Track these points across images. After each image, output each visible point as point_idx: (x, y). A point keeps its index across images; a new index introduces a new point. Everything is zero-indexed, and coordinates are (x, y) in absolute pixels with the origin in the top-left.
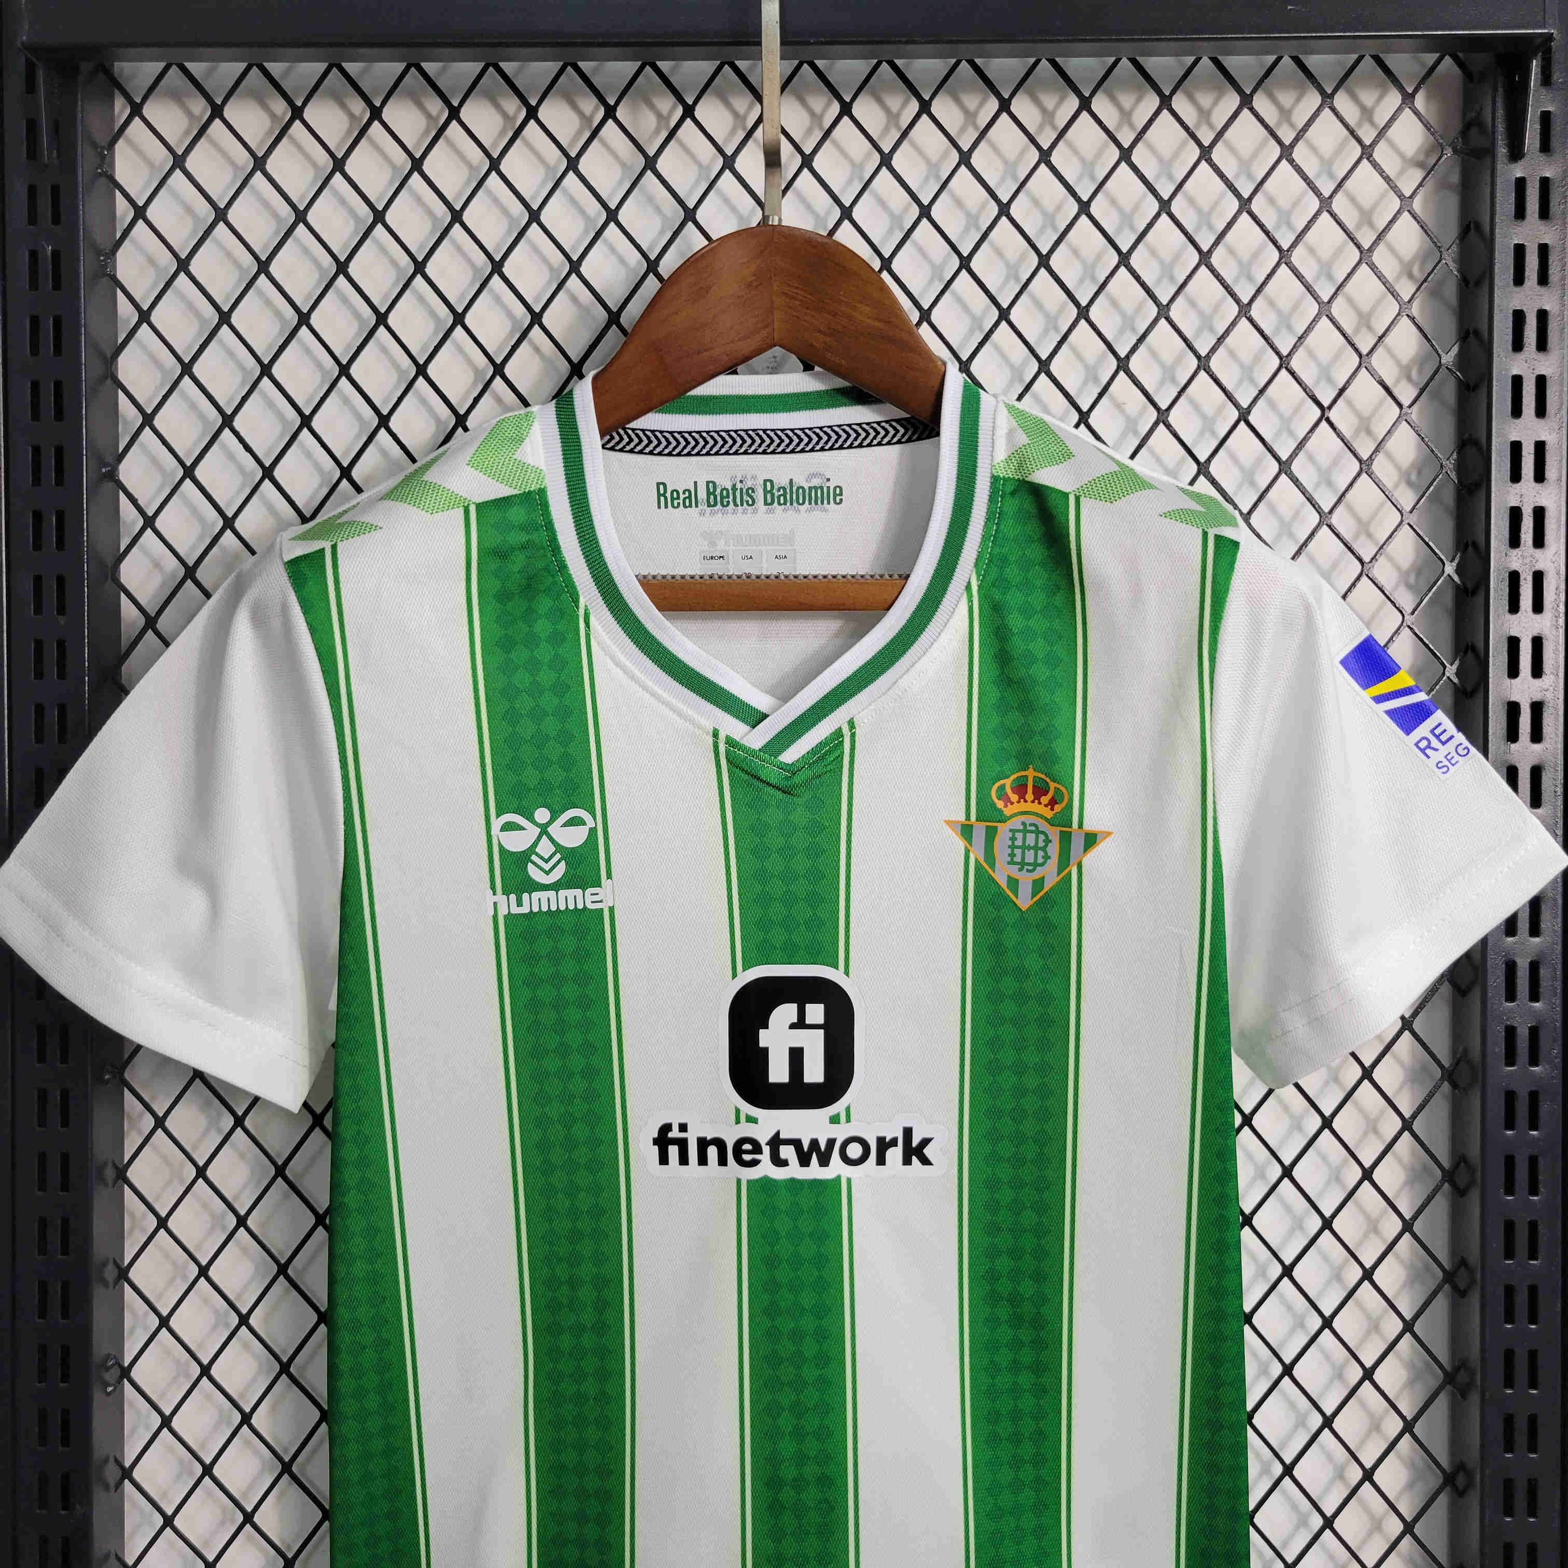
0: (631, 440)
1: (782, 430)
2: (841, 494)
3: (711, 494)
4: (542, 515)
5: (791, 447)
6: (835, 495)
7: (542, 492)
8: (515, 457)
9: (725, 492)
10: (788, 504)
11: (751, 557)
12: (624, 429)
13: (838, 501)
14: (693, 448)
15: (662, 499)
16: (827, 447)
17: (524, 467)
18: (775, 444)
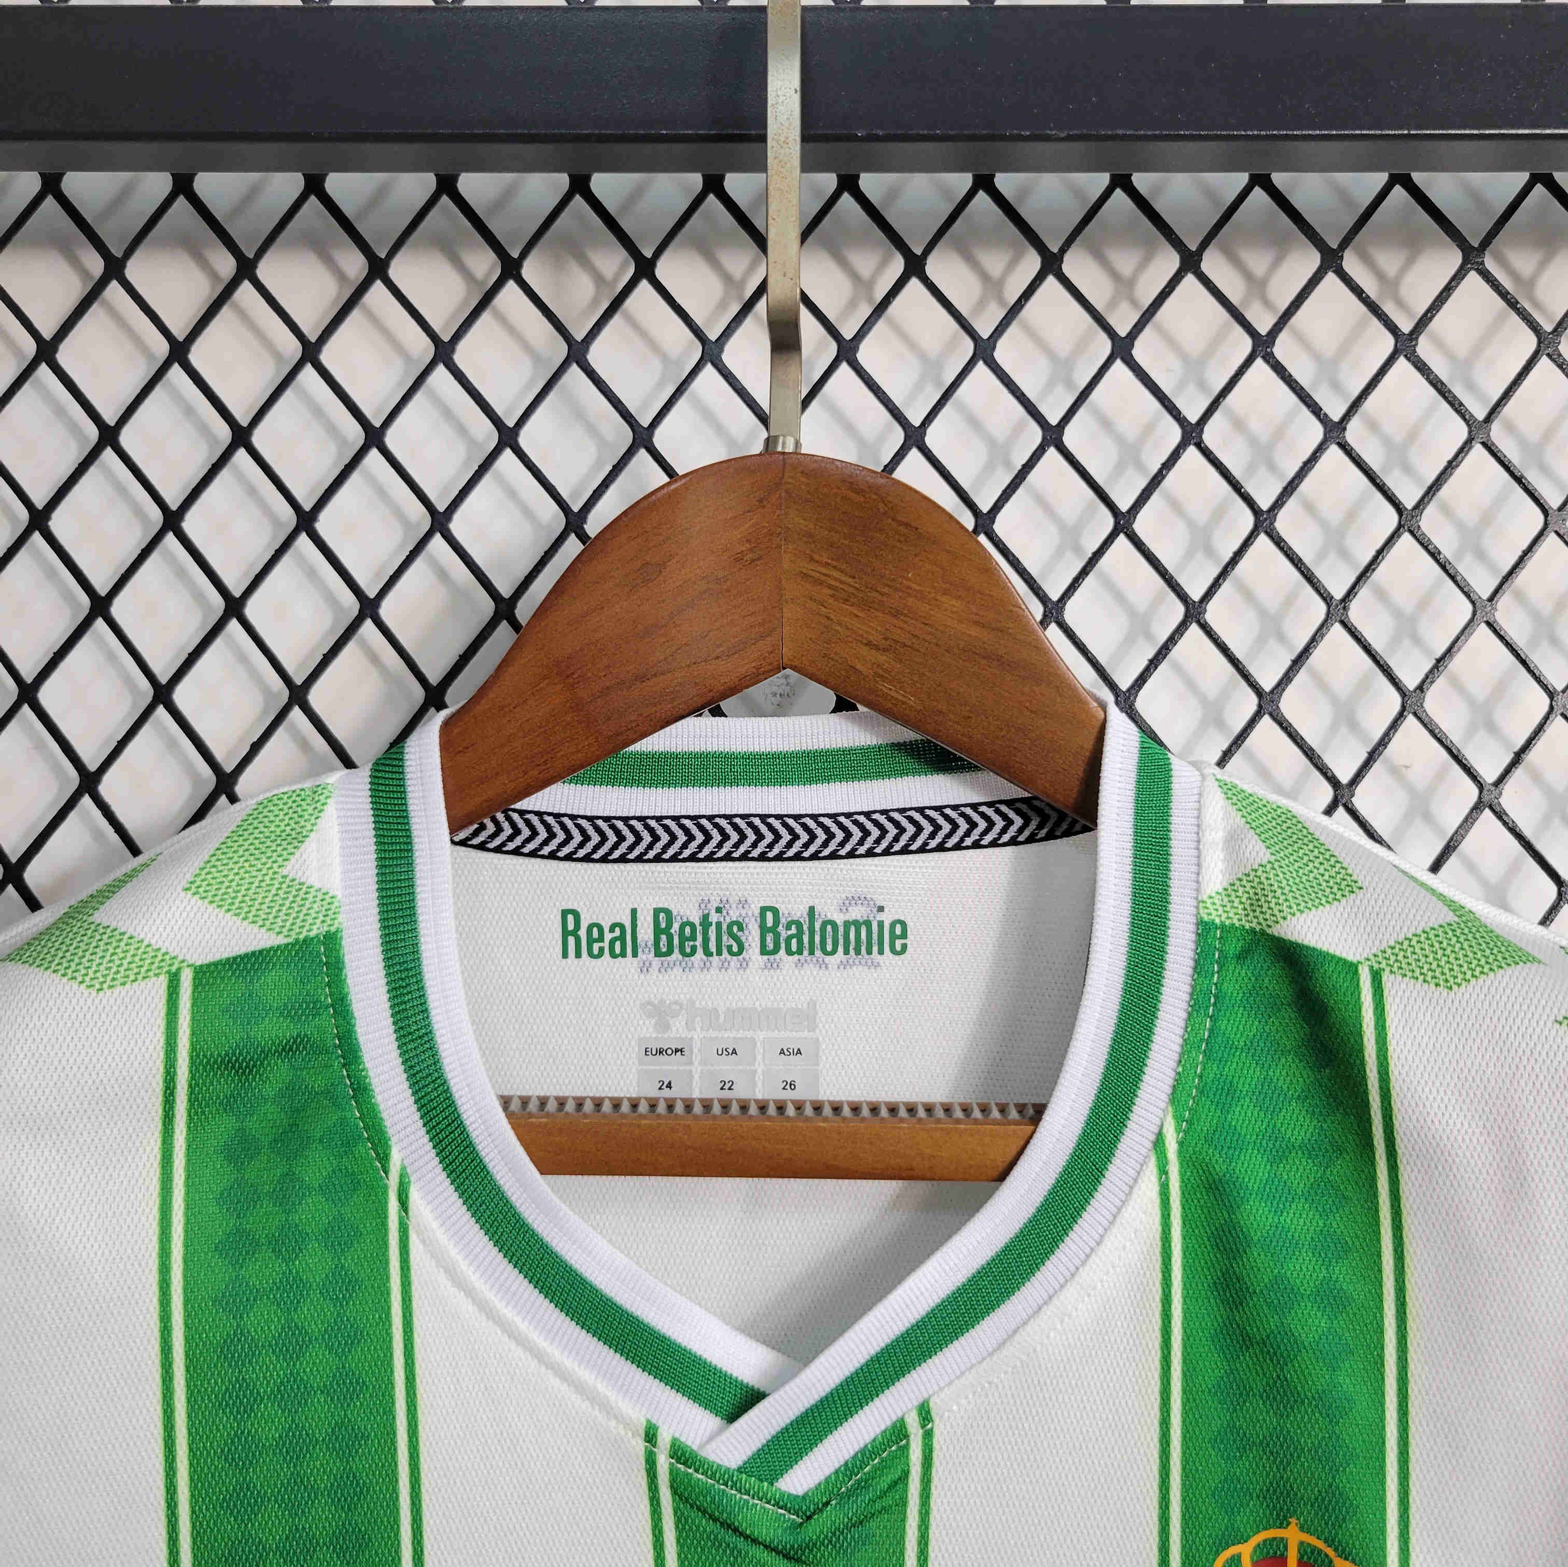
0: (517, 832)
1: (796, 817)
2: (904, 935)
3: (663, 931)
4: (329, 985)
5: (812, 849)
6: (893, 937)
7: (331, 940)
8: (285, 872)
9: (688, 930)
10: (806, 953)
11: (734, 1052)
12: (505, 812)
13: (898, 948)
14: (631, 848)
15: (571, 940)
16: (878, 850)
17: (301, 889)
18: (783, 842)
